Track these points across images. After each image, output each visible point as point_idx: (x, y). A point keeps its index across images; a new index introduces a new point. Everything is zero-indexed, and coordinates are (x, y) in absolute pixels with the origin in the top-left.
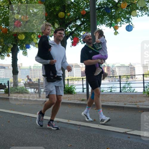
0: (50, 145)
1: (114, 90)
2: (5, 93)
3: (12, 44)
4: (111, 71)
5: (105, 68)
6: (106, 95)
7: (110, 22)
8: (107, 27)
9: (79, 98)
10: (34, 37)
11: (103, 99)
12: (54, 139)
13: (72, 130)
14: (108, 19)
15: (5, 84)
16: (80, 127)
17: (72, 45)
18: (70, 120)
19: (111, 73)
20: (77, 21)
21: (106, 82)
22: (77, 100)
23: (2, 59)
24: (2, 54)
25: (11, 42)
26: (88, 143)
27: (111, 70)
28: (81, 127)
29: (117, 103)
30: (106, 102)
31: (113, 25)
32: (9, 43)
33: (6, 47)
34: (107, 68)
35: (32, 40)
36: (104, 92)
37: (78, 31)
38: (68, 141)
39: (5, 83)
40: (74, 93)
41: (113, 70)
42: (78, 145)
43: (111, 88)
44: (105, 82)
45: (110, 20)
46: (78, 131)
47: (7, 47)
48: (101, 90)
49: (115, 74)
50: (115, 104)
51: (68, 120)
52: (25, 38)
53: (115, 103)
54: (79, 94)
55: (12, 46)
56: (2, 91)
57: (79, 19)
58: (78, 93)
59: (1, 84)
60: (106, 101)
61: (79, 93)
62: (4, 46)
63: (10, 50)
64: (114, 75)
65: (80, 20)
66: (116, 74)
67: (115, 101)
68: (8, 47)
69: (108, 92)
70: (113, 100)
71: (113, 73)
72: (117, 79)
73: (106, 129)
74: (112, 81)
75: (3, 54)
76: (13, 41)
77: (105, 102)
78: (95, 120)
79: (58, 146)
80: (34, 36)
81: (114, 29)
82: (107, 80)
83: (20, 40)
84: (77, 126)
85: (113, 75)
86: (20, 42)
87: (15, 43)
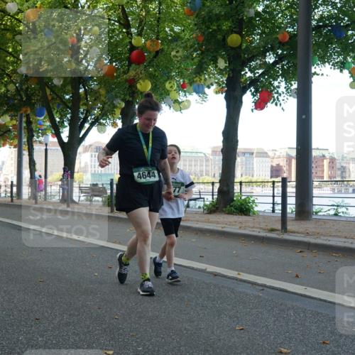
0: (196, 323)
1: (343, 213)
2: (104, 205)
3: (123, 100)
4: (339, 169)
5: (325, 161)
6: (324, 221)
7: (341, 58)
8: (334, 69)
9: (263, 225)
10: (171, 87)
11: (318, 231)
12: (206, 312)
13: (247, 295)
14: (337, 52)
15: (105, 186)
16: (263, 290)
17: (256, 108)
18: (242, 272)
19: (339, 172)
20: (268, 54)
21: (327, 192)
22: (258, 230)
23: (99, 131)
24: (102, 121)
25: (122, 96)
26: (281, 325)
27: (338, 166)
28: (265, 289)
29: (350, 241)
30: (325, 238)
31: (347, 65)
32: (117, 97)
33: (109, 105)
34: (328, 160)
35: (168, 93)
36: (319, 214)
37: (269, 77)
38: (238, 318)
39: (104, 183)
40: (254, 213)
41: (342, 167)
42: (258, 330)
43: (338, 206)
44: (324, 192)
45: (341, 55)
46: (259, 297)
47: (111, 105)
48: (314, 210)
49: (347, 175)
50: (345, 242)
51: (237, 273)
52: (152, 89)
53: (344, 240)
54: (264, 217)
55: (123, 105)
56: (98, 201)
57: (273, 49)
58: (261, 214)
59: (97, 185)
60: (324, 236)
61: (265, 214)
62: (105, 104)
63: (118, 112)
64: (345, 178)
65: (275, 53)
66: (349, 176)
67: (346, 237)
68: (115, 107)
69: (329, 215)
70: (339, 234)
71: (342, 172)
72: (351, 186)
73: (322, 298)
74: (340, 192)
75: (104, 122)
76: (125, 95)
77: (322, 237)
78: (297, 276)
79: (213, 327)
80: (170, 85)
81: (350, 75)
82: (329, 188)
83: (141, 93)
84: (257, 287)
85: (342, 177)
86: (140, 96)
87: (131, 99)
